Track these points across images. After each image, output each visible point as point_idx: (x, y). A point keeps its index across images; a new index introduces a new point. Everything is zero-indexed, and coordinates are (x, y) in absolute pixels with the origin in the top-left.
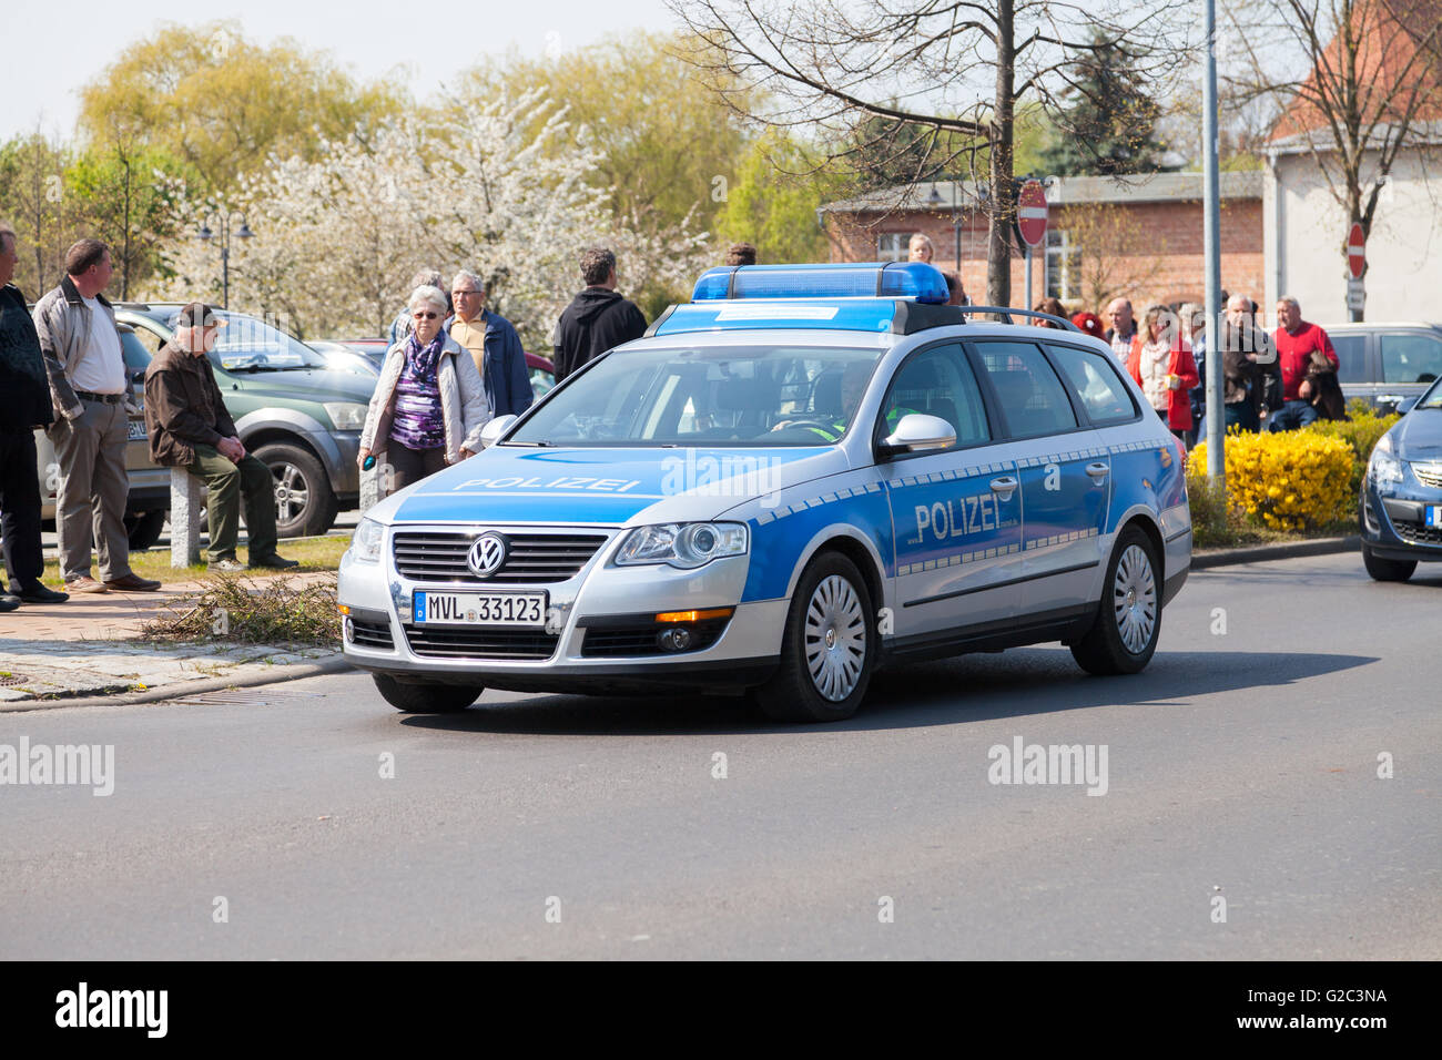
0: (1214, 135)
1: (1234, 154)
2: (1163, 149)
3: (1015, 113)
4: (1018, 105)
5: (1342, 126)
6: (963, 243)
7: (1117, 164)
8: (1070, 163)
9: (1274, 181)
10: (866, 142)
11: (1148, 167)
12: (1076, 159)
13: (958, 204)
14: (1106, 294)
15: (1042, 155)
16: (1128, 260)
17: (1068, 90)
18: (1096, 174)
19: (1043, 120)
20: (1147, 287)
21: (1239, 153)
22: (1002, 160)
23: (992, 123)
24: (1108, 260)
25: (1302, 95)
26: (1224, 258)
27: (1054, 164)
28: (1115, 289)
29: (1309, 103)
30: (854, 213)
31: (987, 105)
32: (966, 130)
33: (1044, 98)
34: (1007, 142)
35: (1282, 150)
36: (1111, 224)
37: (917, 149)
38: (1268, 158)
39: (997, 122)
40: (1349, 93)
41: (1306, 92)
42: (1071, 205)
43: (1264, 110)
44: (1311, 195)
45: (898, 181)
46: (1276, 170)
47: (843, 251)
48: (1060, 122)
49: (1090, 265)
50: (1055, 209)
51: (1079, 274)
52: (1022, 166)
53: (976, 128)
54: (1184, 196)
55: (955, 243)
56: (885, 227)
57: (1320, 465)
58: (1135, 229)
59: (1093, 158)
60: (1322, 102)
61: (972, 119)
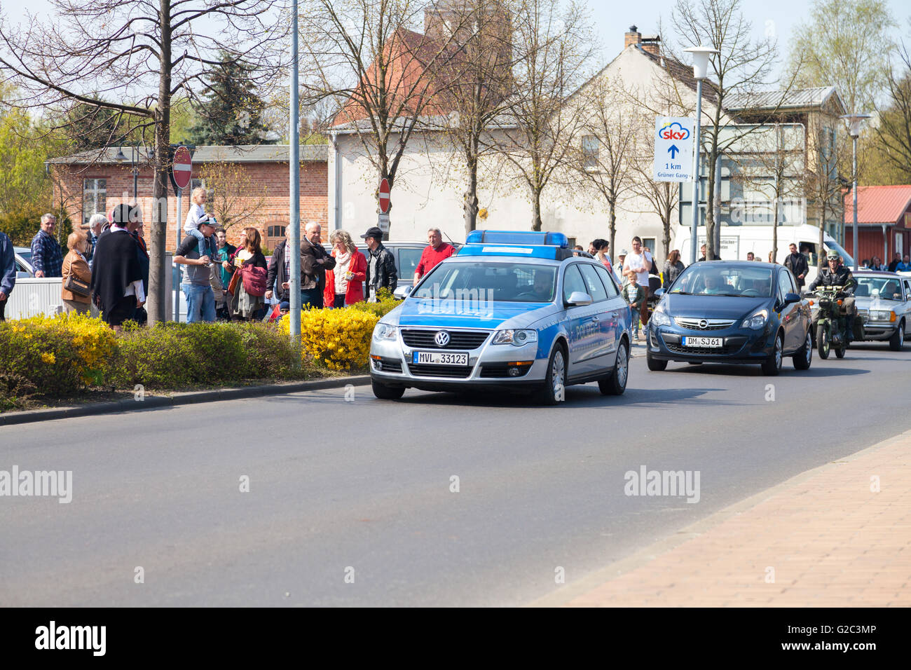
0: (296, 122)
1: (310, 134)
2: (266, 130)
3: (171, 104)
4: (174, 98)
5: (377, 118)
6: (138, 186)
7: (235, 138)
8: (207, 137)
9: (335, 151)
10: (76, 119)
11: (256, 140)
12: (211, 134)
13: (136, 161)
14: (229, 220)
15: (190, 131)
16: (243, 198)
17: (206, 91)
18: (223, 144)
19: (190, 109)
20: (254, 215)
21: (313, 133)
22: (163, 133)
23: (156, 109)
24: (230, 198)
25: (352, 98)
26: (302, 198)
27: (197, 136)
28: (234, 217)
29: (356, 103)
30: (68, 164)
31: (154, 98)
32: (139, 113)
33: (190, 95)
34: (166, 122)
35: (340, 131)
36: (232, 175)
37: (109, 125)
38: (331, 136)
39: (160, 109)
40: (381, 97)
41: (354, 96)
42: (207, 163)
43: (329, 106)
44: (357, 160)
45: (96, 145)
46: (336, 145)
47: (61, 188)
48: (200, 111)
49: (219, 201)
50: (197, 165)
51: (211, 206)
52: (176, 137)
53: (146, 112)
54: (278, 159)
55: (133, 185)
56: (89, 174)
57: (360, 329)
58: (248, 179)
59: (220, 134)
60: (364, 102)
61: (144, 107)
